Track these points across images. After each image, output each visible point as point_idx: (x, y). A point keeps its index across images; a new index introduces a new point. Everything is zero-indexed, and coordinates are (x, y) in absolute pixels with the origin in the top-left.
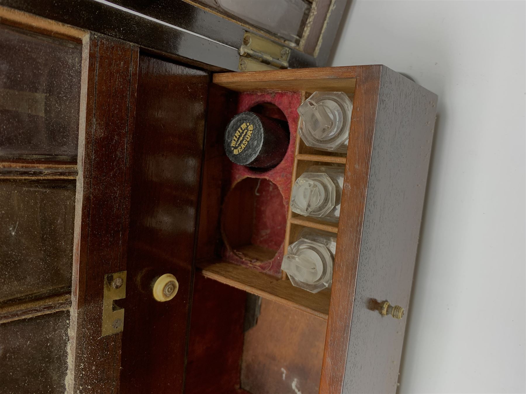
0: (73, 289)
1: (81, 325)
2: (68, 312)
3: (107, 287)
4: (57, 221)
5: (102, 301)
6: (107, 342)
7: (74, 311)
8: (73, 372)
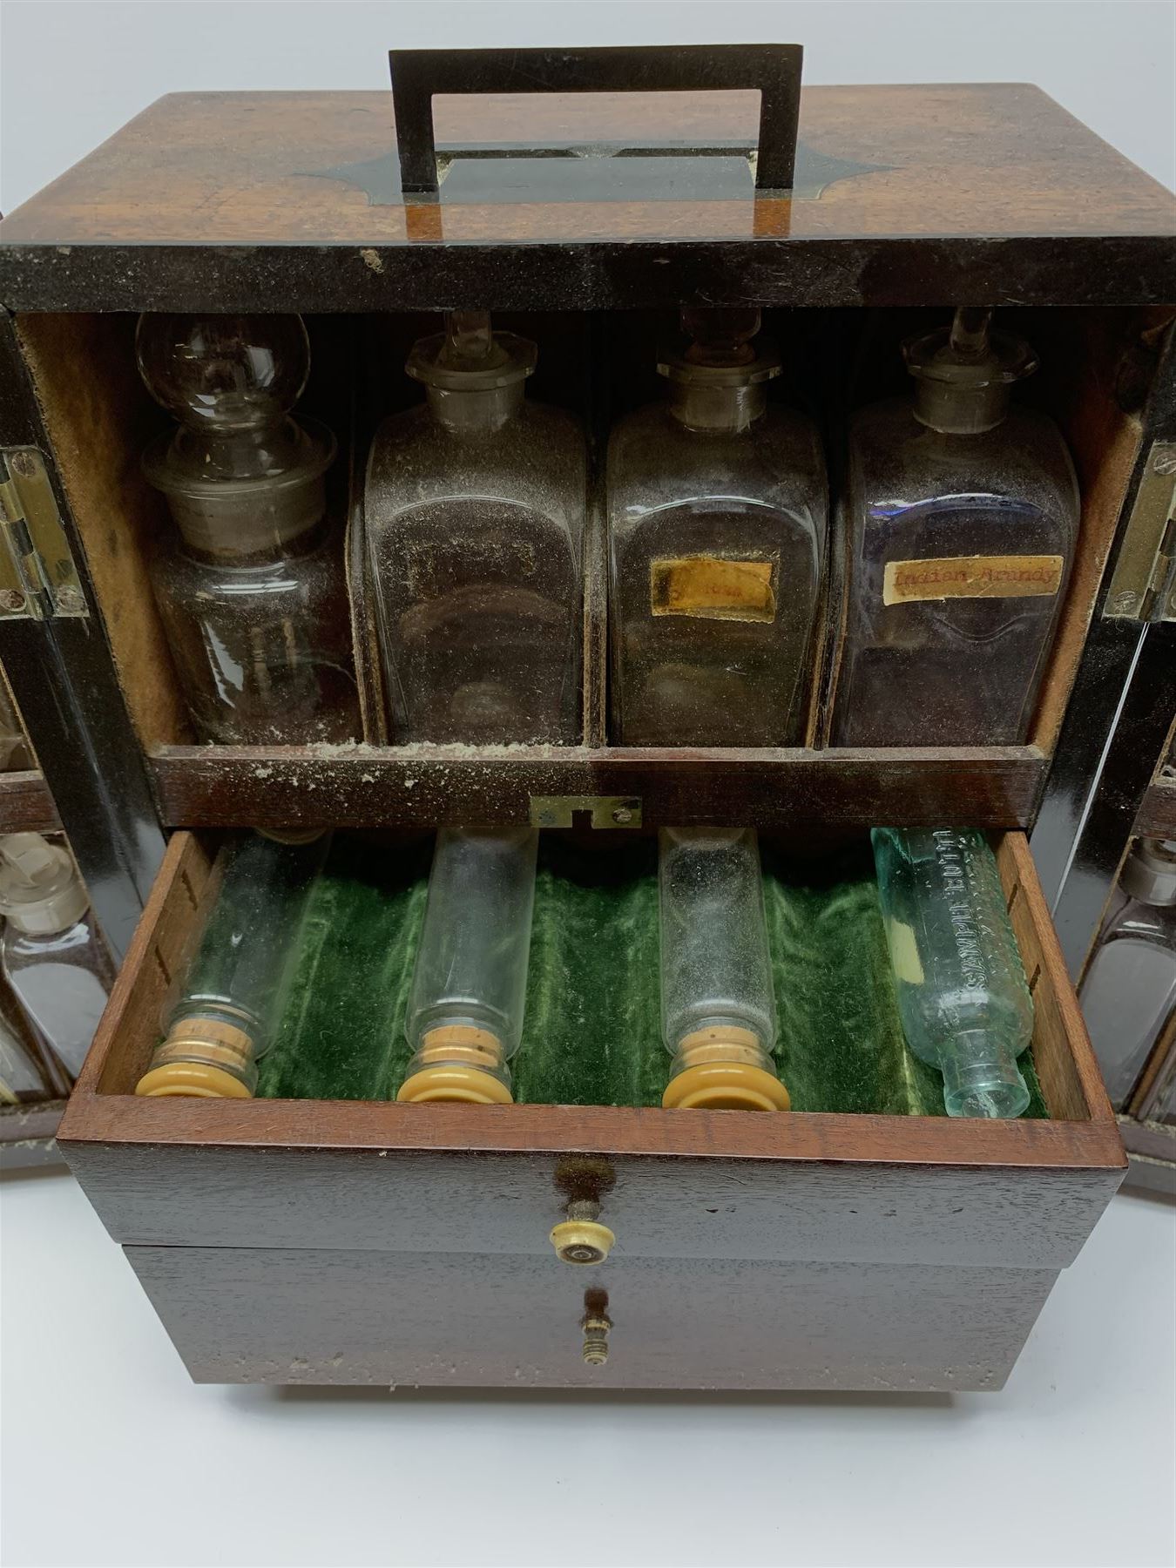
0: (622, 750)
1: (559, 767)
2: (579, 743)
3: (619, 801)
4: (739, 723)
5: (596, 795)
6: (516, 806)
7: (583, 754)
8: (478, 759)
